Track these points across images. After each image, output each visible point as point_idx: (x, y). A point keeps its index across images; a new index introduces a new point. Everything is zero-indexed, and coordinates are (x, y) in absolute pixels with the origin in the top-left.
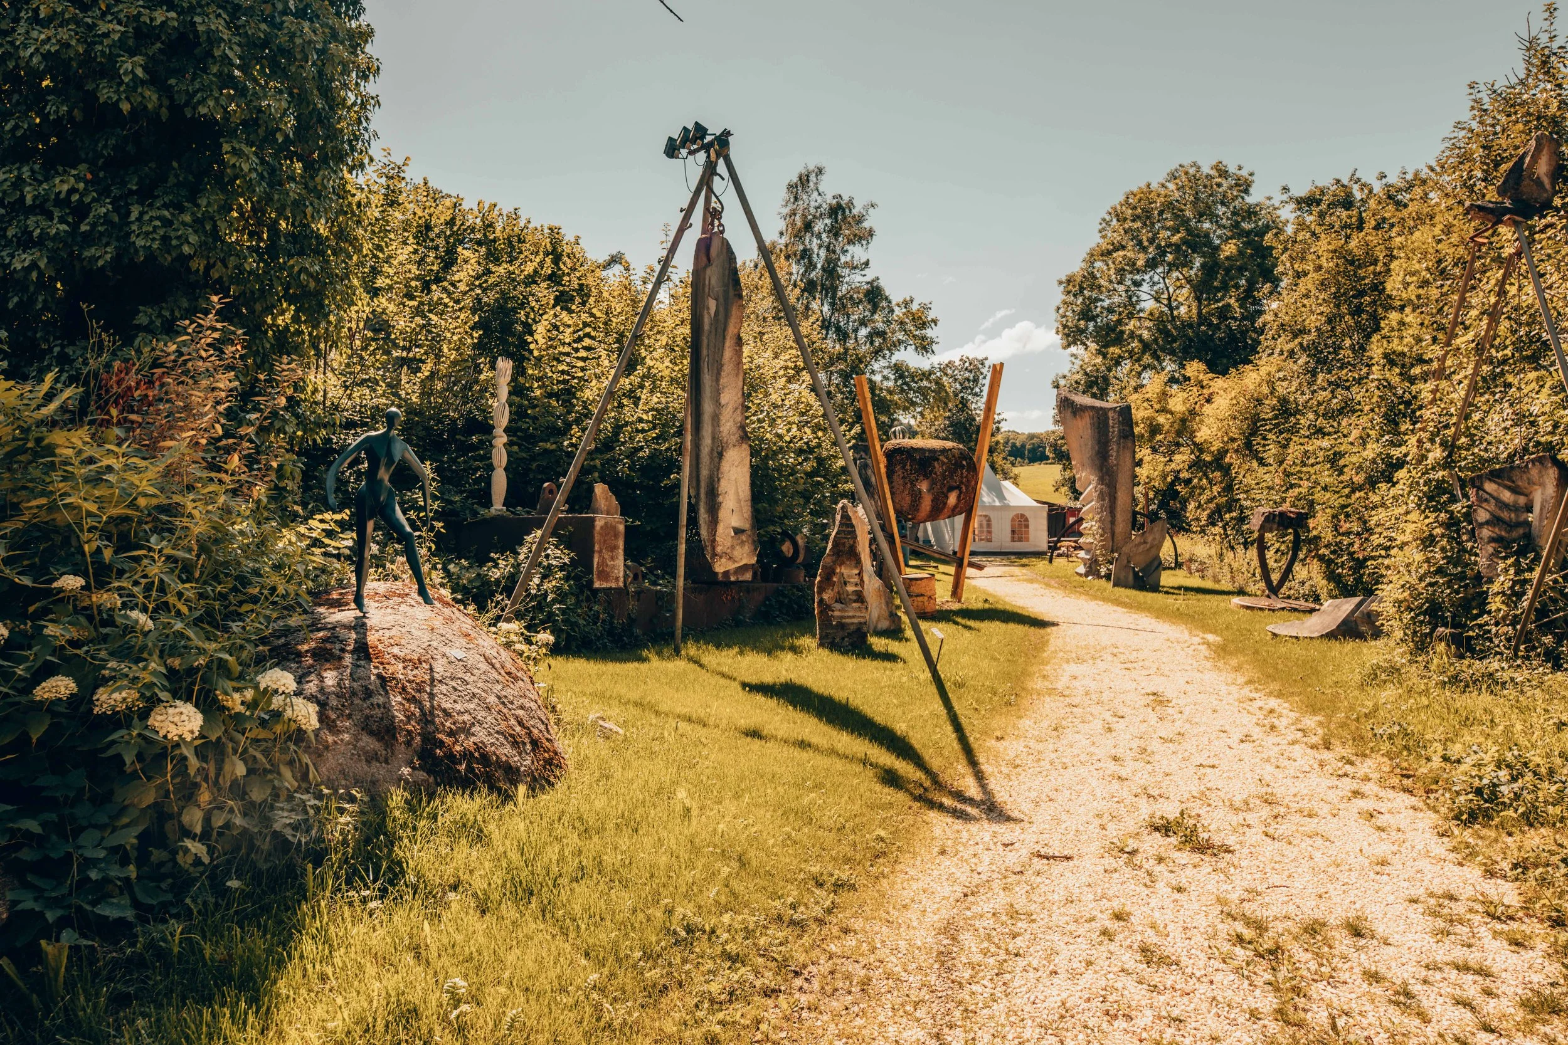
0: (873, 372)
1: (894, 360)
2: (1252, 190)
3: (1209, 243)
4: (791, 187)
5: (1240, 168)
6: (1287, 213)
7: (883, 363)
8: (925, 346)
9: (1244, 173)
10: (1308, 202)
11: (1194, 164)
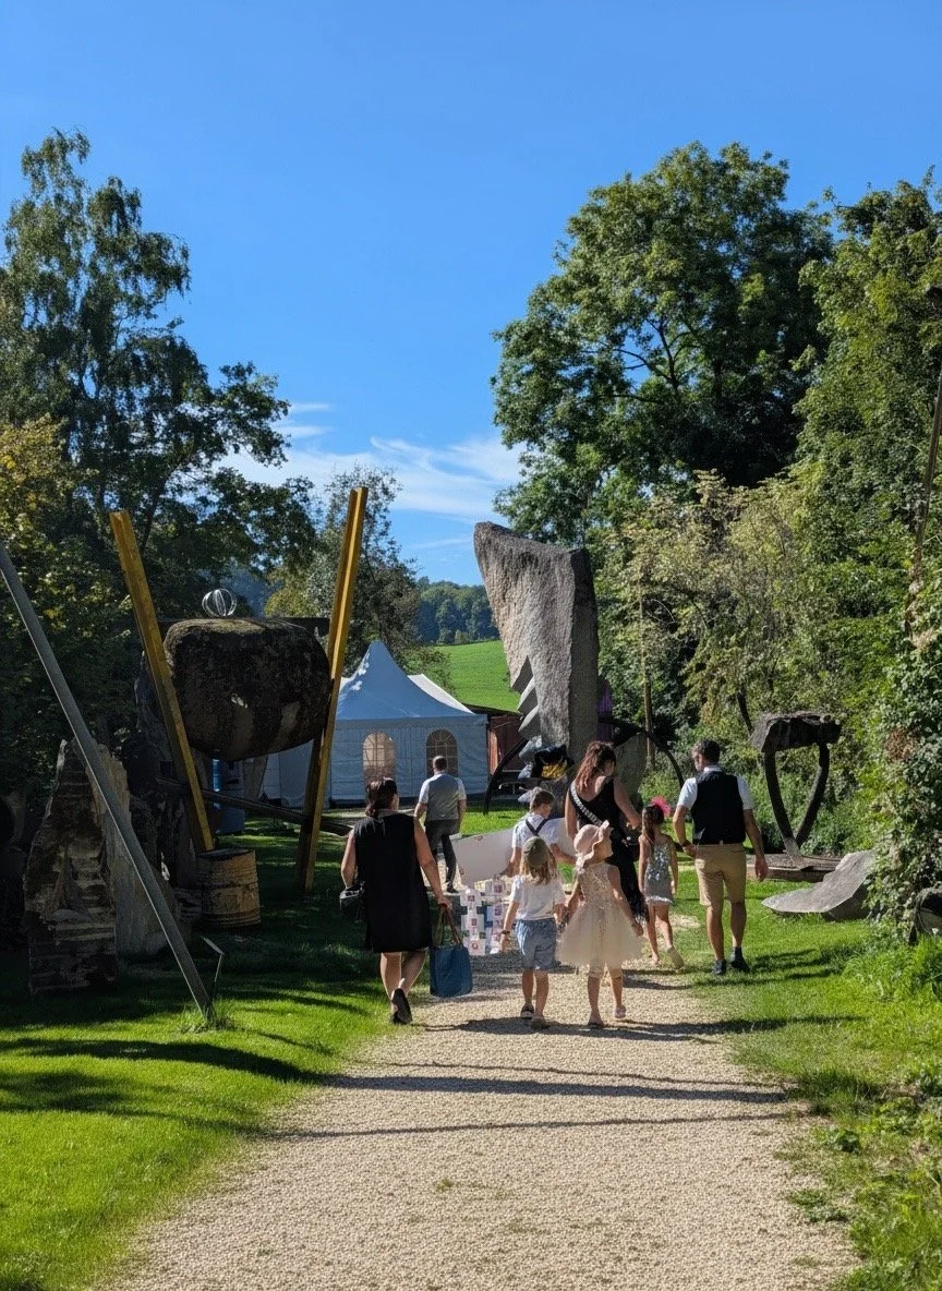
0: (180, 490)
1: (216, 468)
2: (786, 190)
3: (724, 279)
4: (30, 160)
5: (768, 156)
6: (838, 232)
7: (196, 474)
8: (267, 446)
9: (772, 163)
10: (863, 216)
11: (694, 147)
